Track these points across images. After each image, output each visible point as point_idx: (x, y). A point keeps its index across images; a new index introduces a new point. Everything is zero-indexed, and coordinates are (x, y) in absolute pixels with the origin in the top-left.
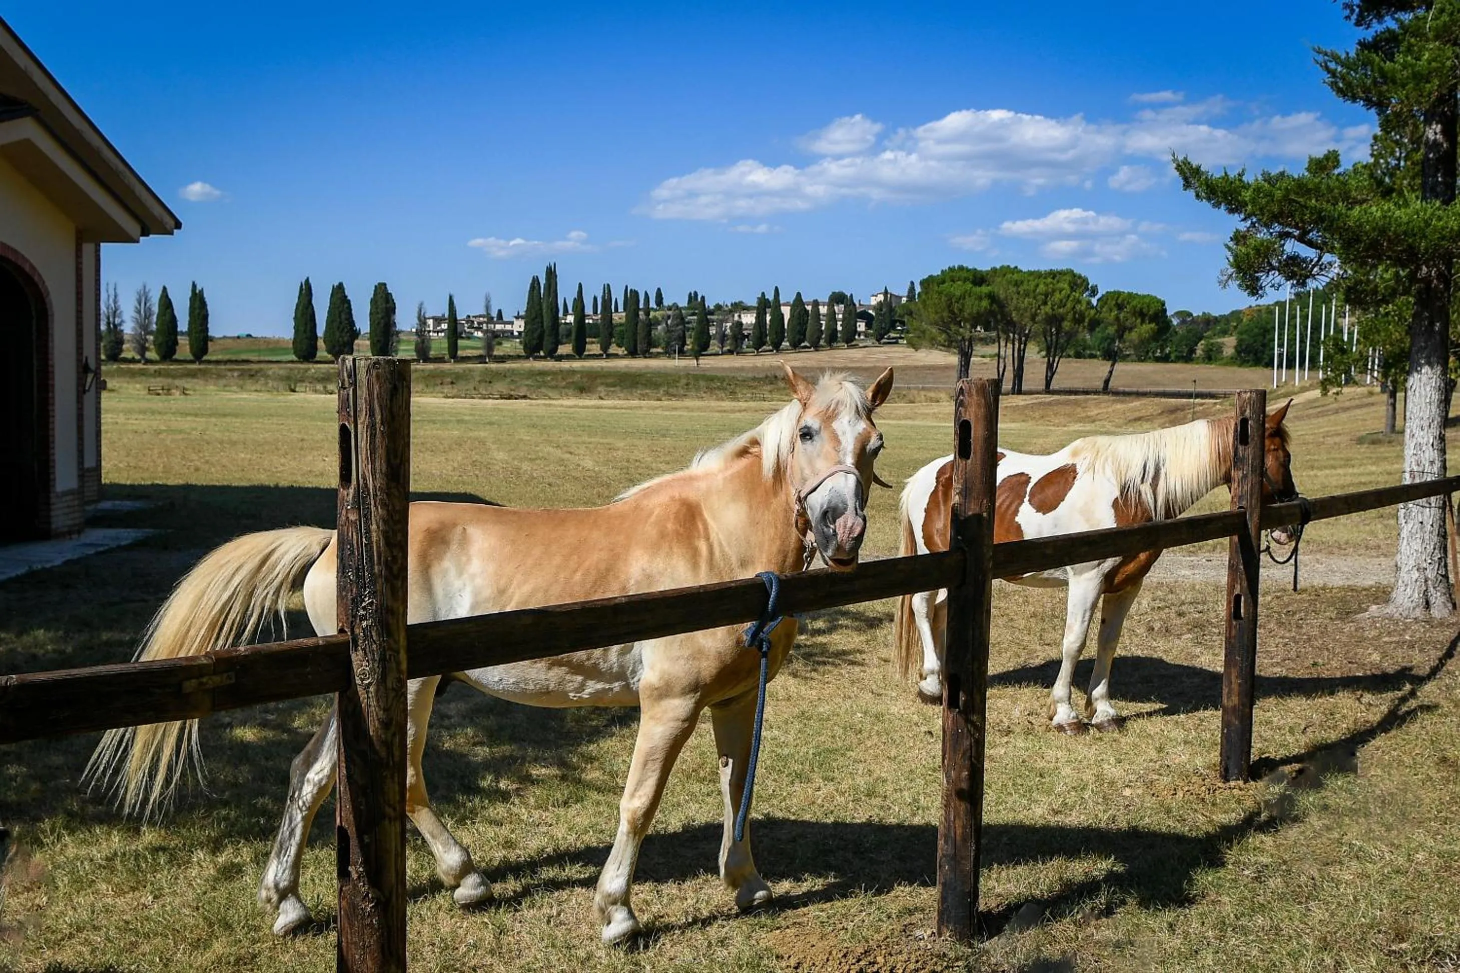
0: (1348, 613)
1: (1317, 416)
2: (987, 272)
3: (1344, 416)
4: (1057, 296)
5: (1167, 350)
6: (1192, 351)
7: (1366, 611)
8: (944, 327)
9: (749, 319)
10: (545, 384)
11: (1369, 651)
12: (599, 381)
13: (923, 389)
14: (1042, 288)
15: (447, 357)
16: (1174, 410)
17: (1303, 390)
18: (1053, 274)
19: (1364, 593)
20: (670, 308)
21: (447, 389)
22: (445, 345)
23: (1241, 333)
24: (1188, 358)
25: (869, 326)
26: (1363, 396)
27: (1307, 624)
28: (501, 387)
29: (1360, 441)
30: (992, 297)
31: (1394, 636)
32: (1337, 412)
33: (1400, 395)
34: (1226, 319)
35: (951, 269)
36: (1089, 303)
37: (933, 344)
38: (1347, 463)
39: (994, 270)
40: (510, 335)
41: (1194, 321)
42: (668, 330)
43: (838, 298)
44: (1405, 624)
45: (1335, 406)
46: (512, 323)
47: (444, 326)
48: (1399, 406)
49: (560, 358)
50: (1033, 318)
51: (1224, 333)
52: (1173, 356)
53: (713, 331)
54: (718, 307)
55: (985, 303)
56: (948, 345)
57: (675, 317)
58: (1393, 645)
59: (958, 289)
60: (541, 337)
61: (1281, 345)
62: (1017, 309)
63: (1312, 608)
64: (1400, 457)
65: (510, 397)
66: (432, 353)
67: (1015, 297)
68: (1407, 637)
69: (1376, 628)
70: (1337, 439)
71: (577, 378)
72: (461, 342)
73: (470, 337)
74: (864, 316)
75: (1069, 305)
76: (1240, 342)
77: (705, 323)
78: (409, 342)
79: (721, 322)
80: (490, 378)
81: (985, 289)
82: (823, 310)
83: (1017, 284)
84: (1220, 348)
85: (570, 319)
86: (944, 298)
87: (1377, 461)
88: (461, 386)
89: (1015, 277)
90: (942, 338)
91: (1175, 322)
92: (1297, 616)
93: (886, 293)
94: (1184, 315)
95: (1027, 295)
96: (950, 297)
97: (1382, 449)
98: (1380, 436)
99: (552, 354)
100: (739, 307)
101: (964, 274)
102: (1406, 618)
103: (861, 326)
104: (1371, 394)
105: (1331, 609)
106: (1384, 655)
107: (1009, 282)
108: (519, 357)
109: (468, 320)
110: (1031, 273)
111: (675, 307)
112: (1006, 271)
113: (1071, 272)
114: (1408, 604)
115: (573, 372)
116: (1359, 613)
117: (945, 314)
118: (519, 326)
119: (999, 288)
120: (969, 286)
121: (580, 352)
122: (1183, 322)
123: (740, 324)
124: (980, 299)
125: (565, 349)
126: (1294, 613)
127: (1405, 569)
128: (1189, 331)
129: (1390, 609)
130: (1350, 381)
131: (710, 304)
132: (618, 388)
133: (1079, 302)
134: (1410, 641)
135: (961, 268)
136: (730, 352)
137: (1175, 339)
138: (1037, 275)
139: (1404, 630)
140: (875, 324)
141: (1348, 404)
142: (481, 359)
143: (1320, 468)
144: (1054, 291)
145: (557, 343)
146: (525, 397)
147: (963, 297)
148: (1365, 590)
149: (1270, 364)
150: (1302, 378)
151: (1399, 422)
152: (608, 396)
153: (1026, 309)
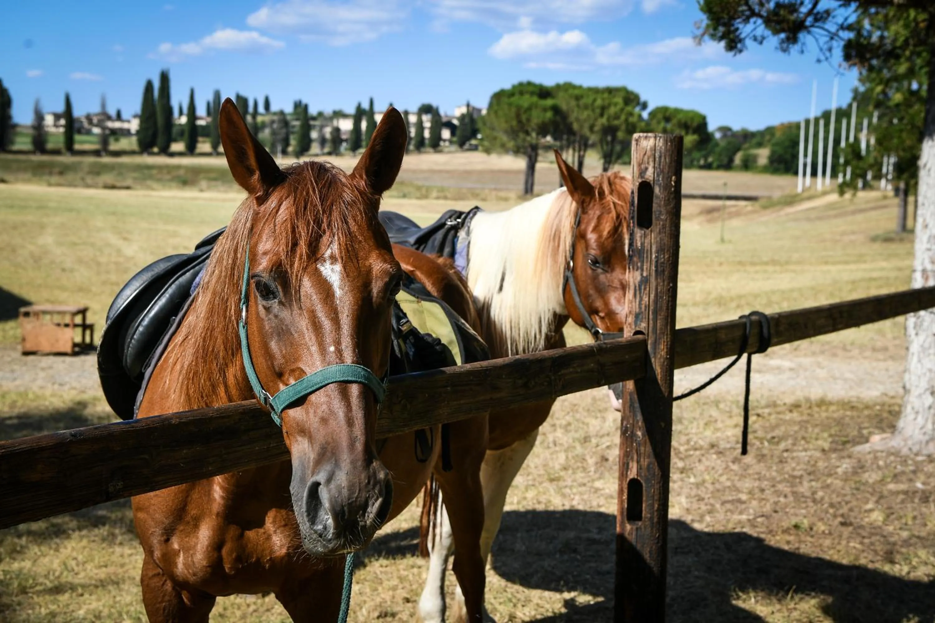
0: (845, 443)
1: (836, 216)
2: (552, 88)
3: (860, 217)
4: (612, 110)
5: (710, 160)
6: (731, 160)
7: (867, 441)
8: (513, 133)
9: (346, 125)
10: (151, 177)
11: (870, 506)
12: (202, 175)
13: (495, 189)
14: (599, 102)
15: (64, 150)
16: (710, 211)
17: (825, 193)
18: (610, 91)
19: (866, 412)
20: (275, 114)
21: (55, 179)
22: (62, 139)
23: (774, 145)
24: (728, 166)
25: (453, 134)
26: (877, 200)
27: (793, 458)
28: (108, 178)
29: (874, 239)
30: (556, 109)
31: (902, 482)
32: (854, 213)
33: (911, 199)
34: (762, 134)
35: (521, 84)
36: (640, 116)
37: (504, 149)
38: (860, 259)
39: (558, 86)
40: (127, 133)
41: (735, 135)
42: (274, 133)
43: (427, 109)
44: (916, 463)
45: (852, 208)
46: (129, 121)
47: (63, 122)
48: (911, 208)
49: (172, 155)
50: (591, 128)
51: (760, 145)
52: (715, 165)
53: (314, 135)
54: (320, 114)
55: (549, 115)
56: (517, 151)
57: (280, 121)
58: (901, 497)
59: (526, 101)
60: (155, 135)
61: (806, 156)
62: (577, 120)
63: (802, 433)
64: (911, 254)
65: (113, 187)
66: (50, 146)
67: (576, 109)
68: (919, 485)
69: (879, 468)
70: (853, 237)
71: (182, 172)
72: (77, 137)
73: (89, 132)
74: (449, 125)
75: (623, 117)
76: (773, 153)
77: (306, 128)
78: (26, 135)
79: (322, 127)
80: (97, 170)
81: (549, 102)
82: (413, 119)
83: (578, 98)
84: (755, 158)
85: (184, 120)
86: (514, 110)
87: (888, 257)
88: (70, 177)
89: (577, 92)
90: (511, 144)
91: (718, 135)
92: (782, 446)
93: (468, 105)
94: (725, 130)
95: (586, 107)
96: (519, 108)
97: (893, 247)
98: (893, 235)
99: (165, 151)
100: (339, 114)
101: (531, 89)
102: (917, 454)
103: (446, 134)
104: (885, 197)
105: (826, 435)
106: (889, 514)
107: (571, 96)
108: (132, 153)
109: (89, 118)
110: (590, 89)
111: (282, 113)
112: (568, 86)
113: (624, 90)
114: (918, 436)
115: (178, 167)
116: (859, 443)
117: (514, 123)
118: (134, 125)
119: (562, 102)
120: (535, 99)
121: (191, 150)
122: (724, 136)
123: (337, 130)
124: (545, 110)
125: (178, 147)
126: (781, 439)
127: (915, 392)
128: (729, 143)
129: (896, 442)
130: (866, 186)
131: (313, 111)
132: (219, 183)
133: (631, 114)
134: (923, 492)
135: (529, 84)
136: (330, 154)
137: (718, 150)
138: (596, 91)
139: (914, 472)
140: (458, 132)
141: (863, 206)
142: (97, 153)
143: (834, 263)
144: (609, 105)
145: (170, 140)
146: (128, 188)
147: (529, 109)
148: (867, 407)
149: (796, 173)
150: (823, 183)
151: (910, 223)
152: (209, 188)
153: (585, 120)
